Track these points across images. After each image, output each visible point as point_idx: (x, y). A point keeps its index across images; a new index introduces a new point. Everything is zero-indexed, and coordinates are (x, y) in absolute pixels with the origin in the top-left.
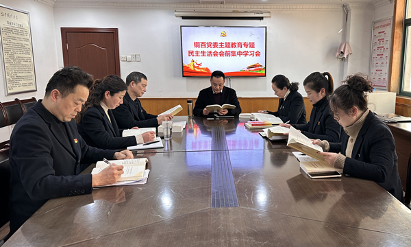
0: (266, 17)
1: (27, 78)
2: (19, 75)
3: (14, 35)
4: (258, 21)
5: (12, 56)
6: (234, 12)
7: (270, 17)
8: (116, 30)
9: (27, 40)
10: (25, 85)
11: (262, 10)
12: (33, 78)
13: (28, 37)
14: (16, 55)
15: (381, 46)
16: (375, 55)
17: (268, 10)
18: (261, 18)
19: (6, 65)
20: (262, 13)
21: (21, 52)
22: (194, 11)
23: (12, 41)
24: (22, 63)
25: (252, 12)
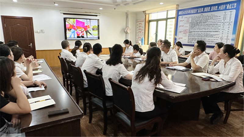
0: (99, 15)
4: (95, 17)
6: (86, 12)
7: (100, 15)
8: (32, 18)
11: (97, 12)
15: (140, 28)
16: (138, 32)
17: (100, 13)
18: (97, 16)
20: (97, 14)
22: (69, 11)
25: (93, 13)
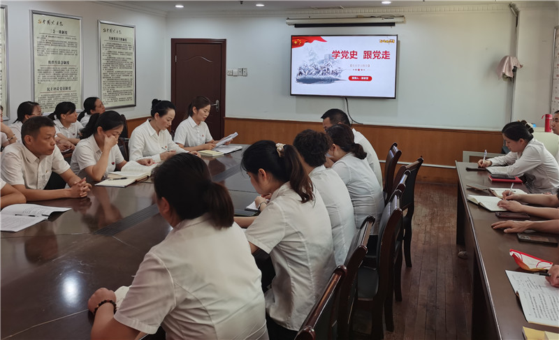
1: (126, 92)
2: (116, 89)
3: (115, 50)
4: (389, 28)
5: (110, 71)
6: (357, 17)
7: (403, 22)
8: (225, 41)
9: (129, 54)
10: (122, 100)
11: (394, 14)
12: (133, 92)
13: (132, 51)
14: (115, 70)
17: (402, 14)
18: (392, 24)
19: (103, 80)
21: (122, 67)
22: (310, 18)
23: (112, 56)
24: (122, 77)
25: (380, 17)
